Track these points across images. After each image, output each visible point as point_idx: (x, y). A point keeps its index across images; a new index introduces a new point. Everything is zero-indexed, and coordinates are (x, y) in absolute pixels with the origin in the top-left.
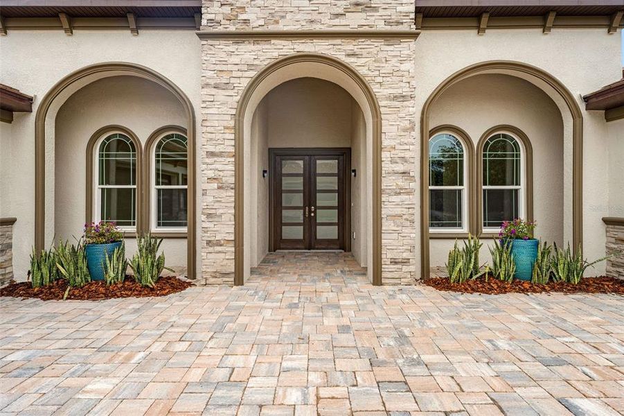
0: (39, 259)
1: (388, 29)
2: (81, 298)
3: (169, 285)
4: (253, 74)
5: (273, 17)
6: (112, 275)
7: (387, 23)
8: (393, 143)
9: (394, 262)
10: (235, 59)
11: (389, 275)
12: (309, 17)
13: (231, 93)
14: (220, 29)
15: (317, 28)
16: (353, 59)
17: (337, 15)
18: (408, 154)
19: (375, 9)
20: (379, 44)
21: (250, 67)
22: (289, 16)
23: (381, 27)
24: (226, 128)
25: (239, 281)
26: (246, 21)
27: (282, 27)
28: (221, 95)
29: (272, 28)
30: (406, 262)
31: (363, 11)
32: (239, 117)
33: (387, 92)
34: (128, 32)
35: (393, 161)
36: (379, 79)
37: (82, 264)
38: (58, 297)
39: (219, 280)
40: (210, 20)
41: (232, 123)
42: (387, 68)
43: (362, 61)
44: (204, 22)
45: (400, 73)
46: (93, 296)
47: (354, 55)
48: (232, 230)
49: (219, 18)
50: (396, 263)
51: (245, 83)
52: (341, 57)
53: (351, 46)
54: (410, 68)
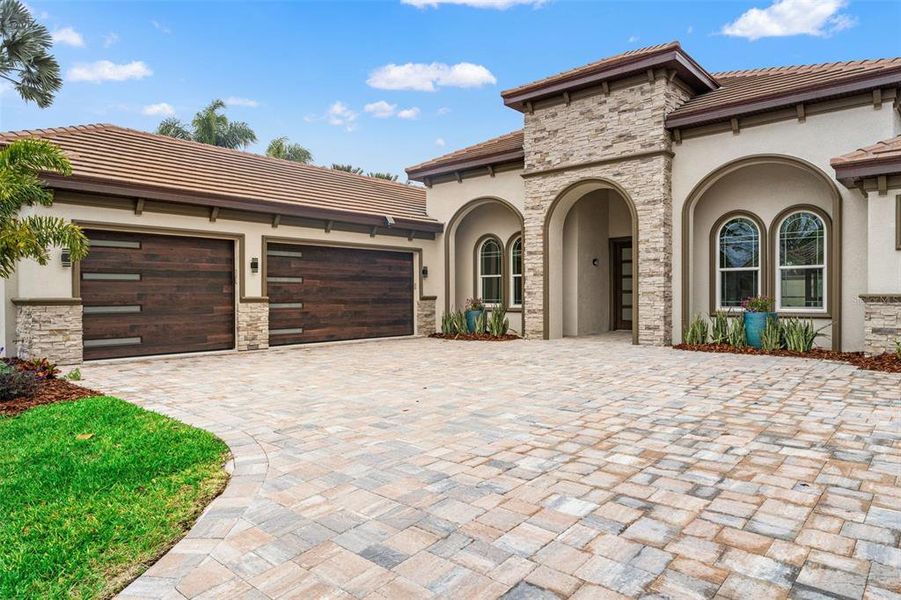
0: (446, 319)
1: (644, 150)
2: (462, 339)
3: (504, 335)
4: (553, 197)
5: (567, 156)
6: (478, 328)
7: (643, 146)
8: (647, 237)
9: (648, 328)
10: (543, 189)
11: (644, 338)
12: (589, 152)
13: (541, 211)
14: (534, 170)
15: (594, 159)
16: (618, 178)
17: (607, 147)
18: (658, 245)
19: (634, 137)
20: (637, 162)
21: (552, 192)
22: (575, 154)
23: (639, 150)
24: (538, 235)
25: (546, 337)
26: (549, 162)
27: (573, 162)
28: (534, 213)
29: (565, 164)
30: (656, 328)
31: (625, 140)
32: (546, 227)
33: (642, 199)
34: (489, 176)
35: (648, 251)
36: (637, 190)
37: (465, 321)
38: (452, 338)
39: (535, 336)
40: (529, 165)
41: (541, 232)
42: (642, 181)
43: (624, 178)
44: (526, 167)
45: (652, 183)
46: (468, 339)
47: (619, 174)
48: (542, 303)
49: (534, 162)
50: (650, 329)
51: (549, 204)
52: (610, 177)
53: (617, 168)
54: (660, 178)
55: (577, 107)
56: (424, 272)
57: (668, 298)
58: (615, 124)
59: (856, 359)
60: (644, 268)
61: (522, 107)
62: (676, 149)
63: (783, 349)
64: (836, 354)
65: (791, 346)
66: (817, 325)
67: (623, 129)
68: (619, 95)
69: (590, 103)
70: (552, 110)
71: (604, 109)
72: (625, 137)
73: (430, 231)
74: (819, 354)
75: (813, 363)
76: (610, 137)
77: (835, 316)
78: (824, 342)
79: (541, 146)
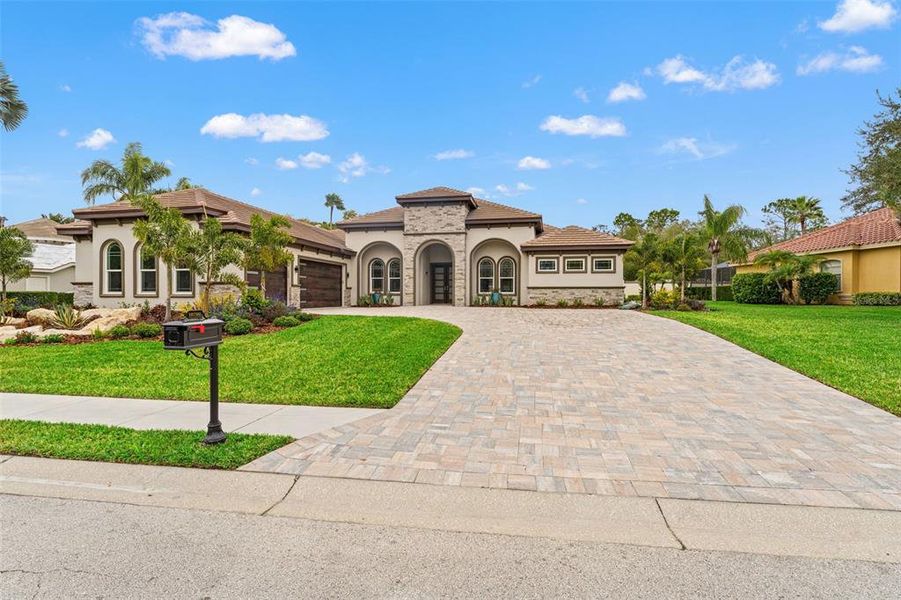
1: (457, 231)
4: (418, 245)
5: (424, 229)
7: (457, 229)
8: (458, 264)
9: (458, 300)
10: (413, 241)
11: (457, 304)
12: (435, 228)
13: (412, 251)
14: (409, 233)
15: (437, 232)
16: (447, 240)
17: (443, 228)
19: (453, 225)
20: (454, 235)
21: (418, 243)
22: (429, 228)
23: (455, 231)
24: (411, 261)
26: (416, 230)
27: (427, 231)
28: (409, 251)
29: (424, 232)
30: (461, 299)
32: (414, 258)
33: (456, 250)
36: (454, 246)
37: (373, 299)
39: (409, 305)
40: (407, 230)
42: (456, 243)
43: (449, 241)
44: (405, 230)
45: (460, 244)
48: (412, 290)
49: (409, 229)
51: (416, 248)
52: (443, 240)
53: (446, 236)
54: (463, 242)
55: (429, 209)
56: (348, 275)
57: (465, 288)
58: (446, 219)
59: (525, 306)
60: (457, 276)
61: (403, 205)
62: (468, 232)
63: (504, 305)
64: (519, 306)
65: (507, 303)
66: (514, 298)
67: (449, 221)
68: (446, 208)
69: (435, 208)
70: (418, 208)
71: (441, 212)
72: (449, 225)
73: (349, 255)
74: (515, 306)
75: (513, 309)
76: (443, 223)
77: (518, 294)
78: (515, 303)
79: (413, 222)
